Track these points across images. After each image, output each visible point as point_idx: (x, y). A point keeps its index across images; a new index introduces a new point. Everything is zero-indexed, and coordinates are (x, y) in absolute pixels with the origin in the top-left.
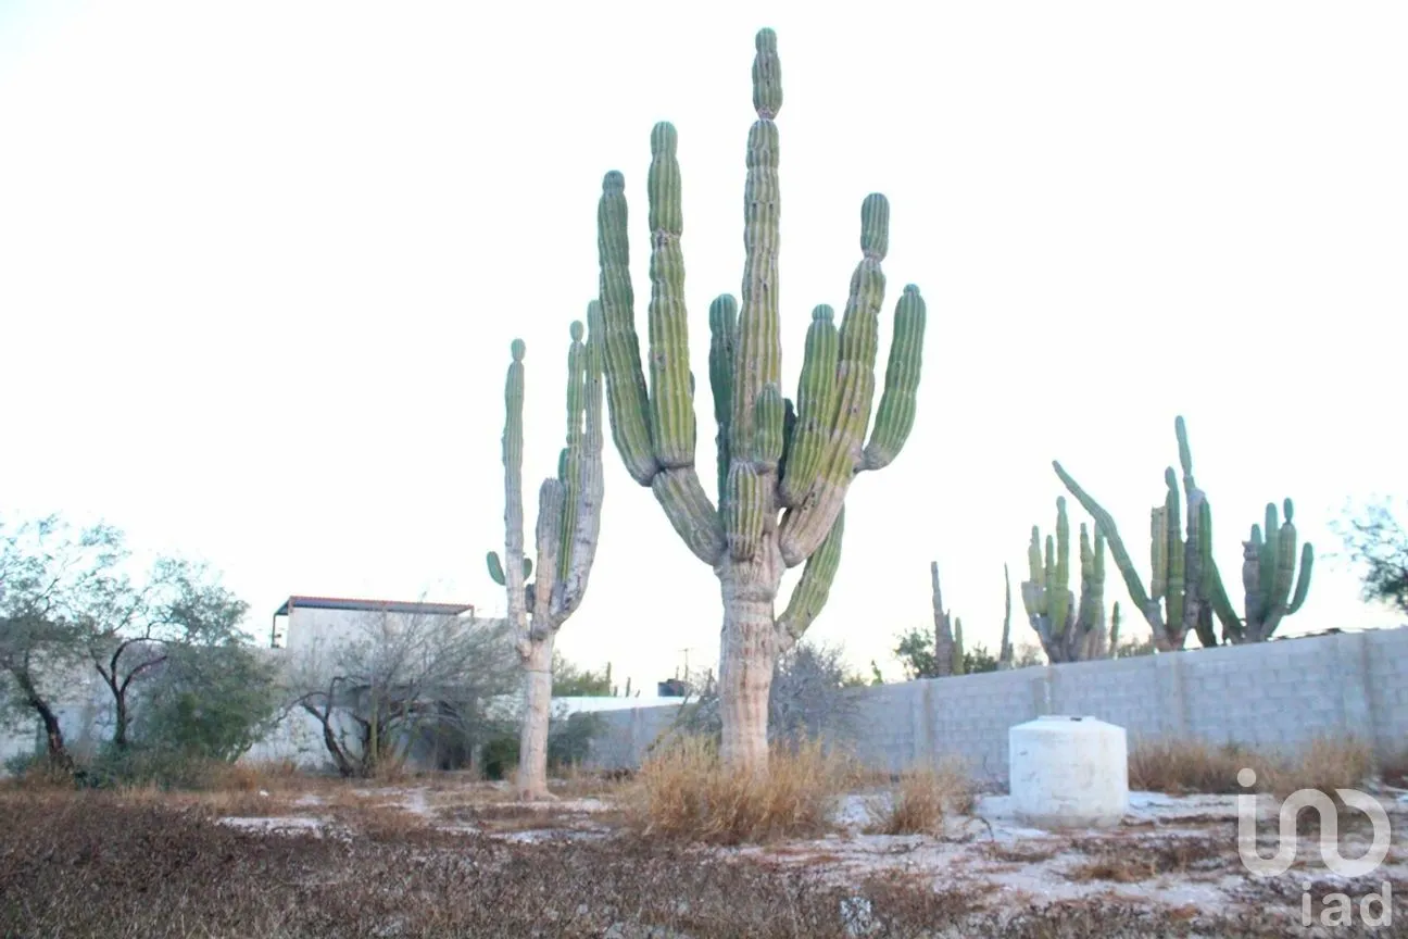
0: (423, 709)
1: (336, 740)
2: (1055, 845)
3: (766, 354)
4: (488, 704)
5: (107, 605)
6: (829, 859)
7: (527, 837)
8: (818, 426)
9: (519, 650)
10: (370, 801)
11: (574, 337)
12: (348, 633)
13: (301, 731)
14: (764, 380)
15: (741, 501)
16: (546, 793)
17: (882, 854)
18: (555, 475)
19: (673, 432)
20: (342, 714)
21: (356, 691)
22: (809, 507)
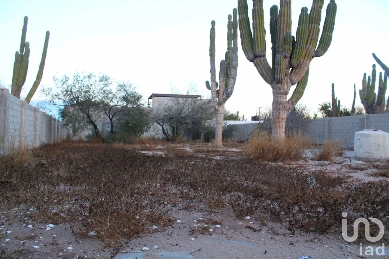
0: (188, 123)
1: (165, 131)
2: (368, 166)
3: (287, 23)
4: (206, 122)
5: (107, 97)
6: (302, 167)
7: (218, 158)
8: (302, 44)
9: (215, 108)
10: (175, 147)
11: (229, 19)
12: (168, 104)
13: (156, 129)
14: (286, 31)
15: (279, 66)
16: (222, 146)
17: (317, 166)
18: (224, 59)
19: (260, 47)
20: (167, 125)
21: (170, 119)
22: (299, 68)
